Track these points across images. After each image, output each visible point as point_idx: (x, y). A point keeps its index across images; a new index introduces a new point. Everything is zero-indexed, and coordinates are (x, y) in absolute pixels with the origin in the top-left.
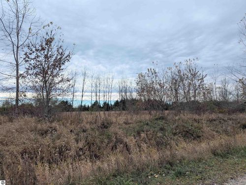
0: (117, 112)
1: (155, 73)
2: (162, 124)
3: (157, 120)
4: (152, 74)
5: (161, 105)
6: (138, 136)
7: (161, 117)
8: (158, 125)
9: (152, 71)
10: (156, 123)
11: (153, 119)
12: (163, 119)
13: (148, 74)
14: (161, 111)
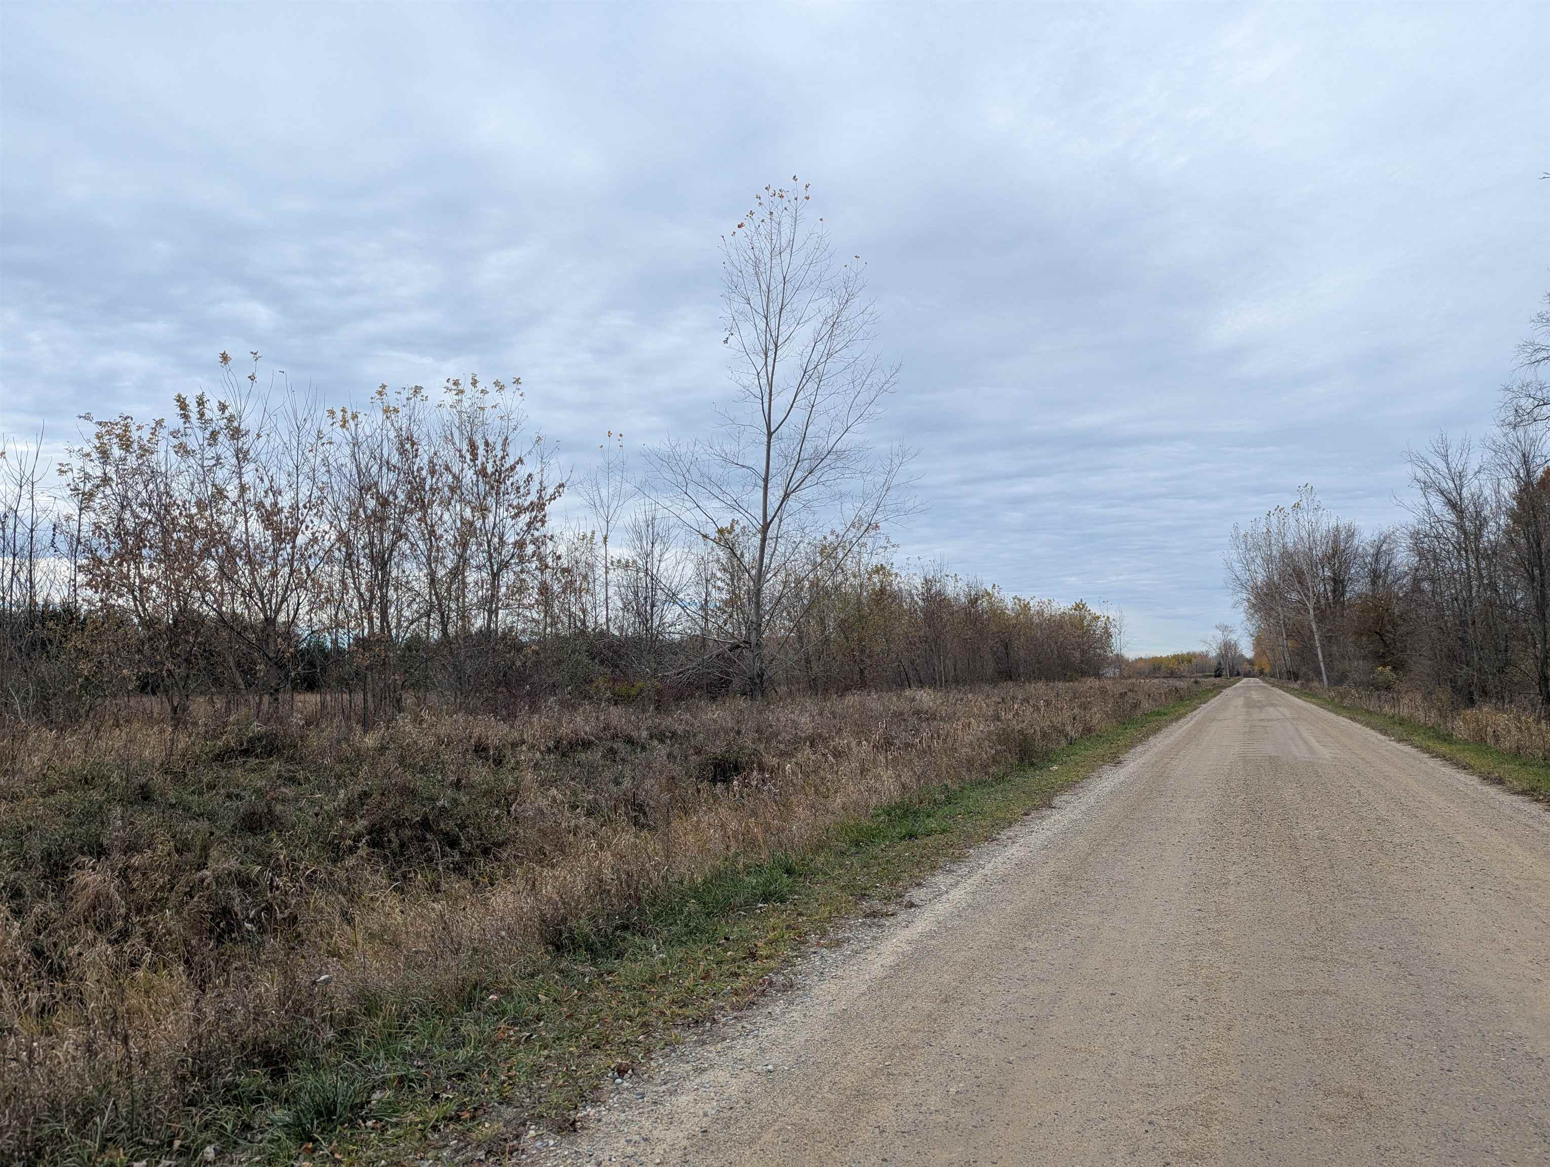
2: (260, 784)
3: (230, 758)
4: (214, 435)
5: (270, 659)
6: (51, 894)
7: (260, 739)
8: (229, 796)
9: (208, 415)
10: (215, 786)
11: (198, 756)
12: (271, 752)
13: (179, 431)
14: (266, 699)
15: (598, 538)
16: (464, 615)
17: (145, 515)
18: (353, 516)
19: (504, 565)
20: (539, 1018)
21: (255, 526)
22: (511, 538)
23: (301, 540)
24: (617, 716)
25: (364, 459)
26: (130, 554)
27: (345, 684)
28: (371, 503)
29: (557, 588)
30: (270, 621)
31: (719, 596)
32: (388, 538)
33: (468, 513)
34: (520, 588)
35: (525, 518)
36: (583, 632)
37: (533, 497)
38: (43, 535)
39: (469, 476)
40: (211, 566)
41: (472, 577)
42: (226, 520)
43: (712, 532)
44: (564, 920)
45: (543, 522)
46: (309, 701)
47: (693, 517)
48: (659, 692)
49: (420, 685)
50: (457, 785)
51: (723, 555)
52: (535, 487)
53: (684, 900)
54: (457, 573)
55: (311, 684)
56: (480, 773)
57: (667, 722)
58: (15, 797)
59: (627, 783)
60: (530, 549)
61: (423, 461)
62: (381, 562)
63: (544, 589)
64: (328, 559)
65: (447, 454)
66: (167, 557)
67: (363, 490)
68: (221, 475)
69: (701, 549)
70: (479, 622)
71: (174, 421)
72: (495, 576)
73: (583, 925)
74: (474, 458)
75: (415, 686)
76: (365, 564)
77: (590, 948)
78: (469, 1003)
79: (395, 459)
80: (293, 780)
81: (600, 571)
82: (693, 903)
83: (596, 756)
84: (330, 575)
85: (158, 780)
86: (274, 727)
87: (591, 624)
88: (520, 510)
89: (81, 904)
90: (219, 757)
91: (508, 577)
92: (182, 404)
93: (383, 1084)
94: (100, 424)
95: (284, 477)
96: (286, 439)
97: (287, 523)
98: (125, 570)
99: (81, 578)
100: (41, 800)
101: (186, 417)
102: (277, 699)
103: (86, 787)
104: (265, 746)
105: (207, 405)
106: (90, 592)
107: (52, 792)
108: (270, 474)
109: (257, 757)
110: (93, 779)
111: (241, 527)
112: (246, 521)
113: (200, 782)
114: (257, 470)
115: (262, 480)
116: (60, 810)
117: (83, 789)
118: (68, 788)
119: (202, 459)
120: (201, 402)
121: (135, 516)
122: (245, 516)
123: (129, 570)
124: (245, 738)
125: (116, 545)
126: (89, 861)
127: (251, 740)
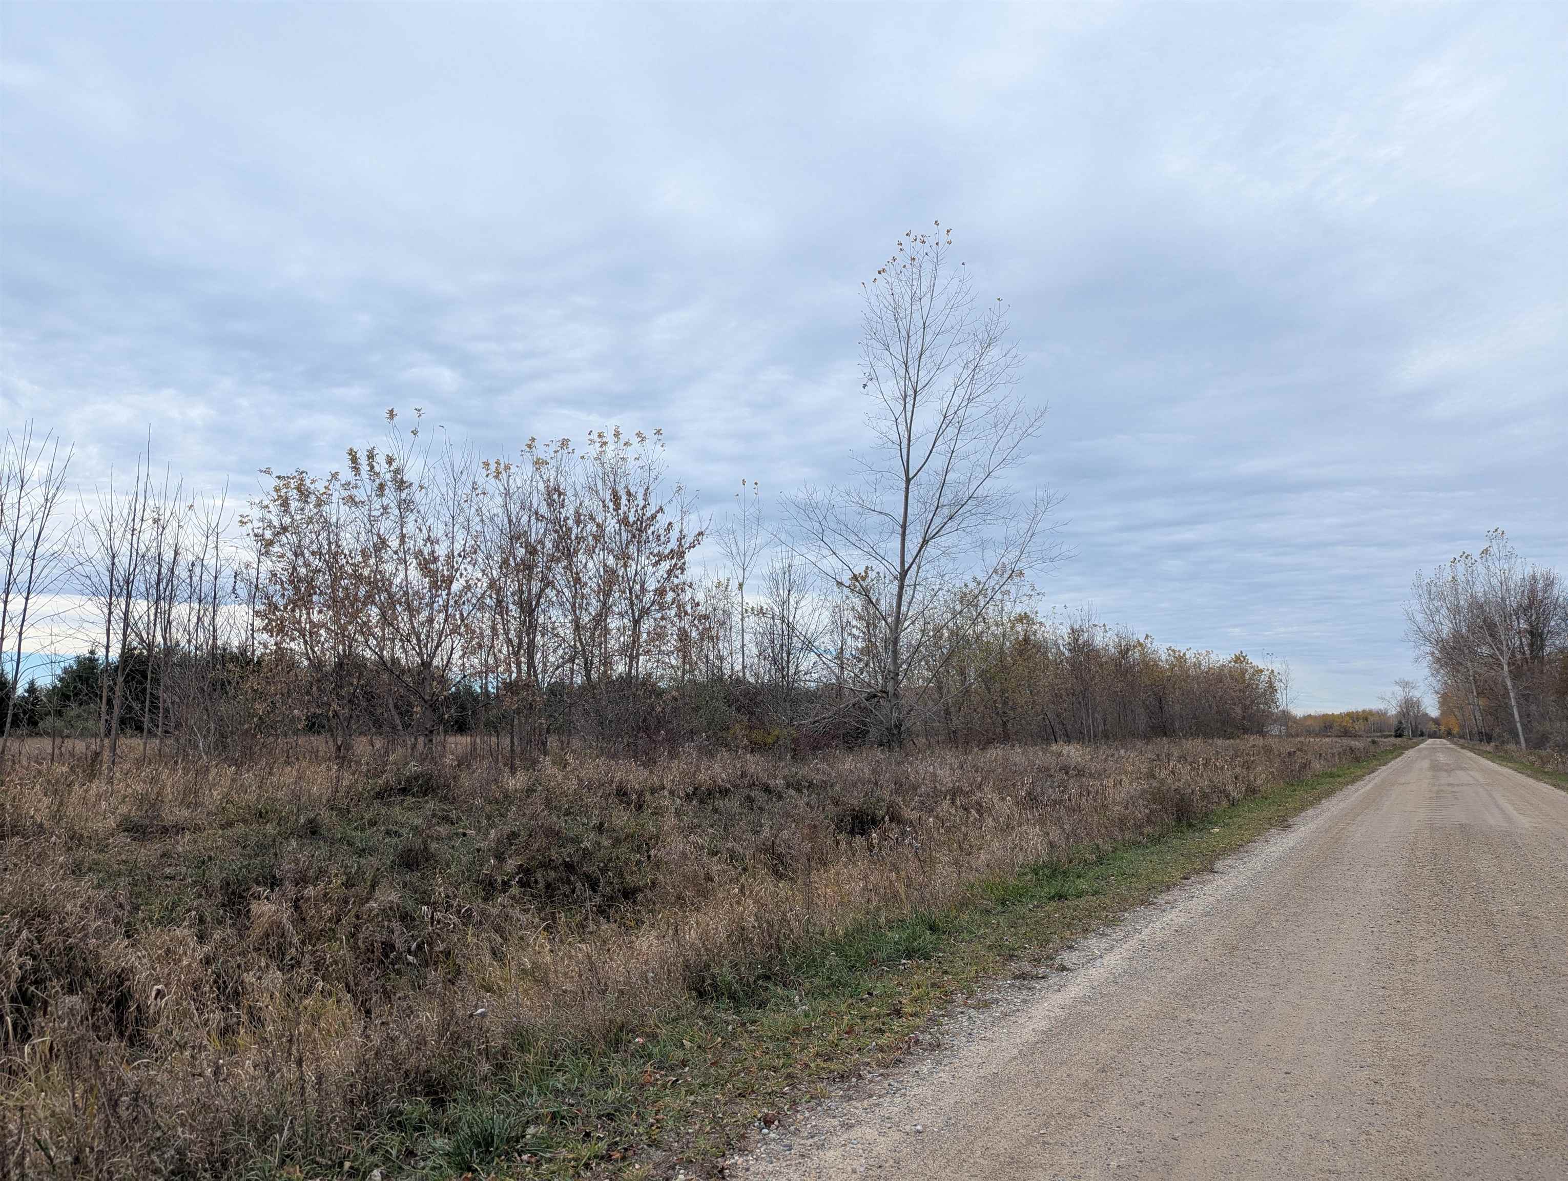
1: (401, 485)
2: (418, 821)
3: (390, 796)
4: (382, 487)
5: (426, 702)
6: (229, 922)
7: (416, 778)
8: (388, 833)
9: (377, 467)
10: (376, 822)
11: (361, 794)
12: (426, 791)
13: (349, 483)
14: (421, 740)
15: (734, 584)
16: (607, 661)
17: (316, 563)
18: (505, 562)
19: (645, 612)
20: (684, 1064)
21: (414, 574)
22: (652, 585)
23: (456, 587)
24: (755, 764)
25: (514, 508)
26: (302, 600)
27: (493, 727)
28: (521, 552)
29: (694, 634)
30: (426, 665)
31: (854, 644)
32: (536, 586)
33: (611, 561)
34: (659, 635)
35: (666, 565)
36: (720, 678)
37: (673, 545)
38: (226, 581)
39: (612, 525)
40: (374, 611)
41: (614, 623)
42: (389, 568)
43: (846, 578)
44: (707, 966)
45: (683, 570)
46: (459, 743)
47: (830, 563)
48: (795, 740)
49: (564, 730)
50: (600, 828)
51: (857, 602)
52: (674, 535)
53: (825, 954)
54: (600, 619)
55: (461, 727)
56: (622, 818)
57: (803, 771)
58: (197, 829)
59: (766, 832)
60: (670, 596)
61: (569, 511)
62: (528, 608)
63: (683, 636)
64: (480, 606)
65: (591, 504)
66: (334, 603)
67: (514, 538)
68: (385, 526)
69: (836, 597)
70: (620, 668)
71: (346, 474)
72: (636, 622)
73: (725, 973)
74: (617, 507)
75: (559, 731)
76: (514, 610)
77: (733, 997)
78: (616, 1044)
79: (544, 510)
80: (446, 819)
81: (736, 618)
82: (833, 958)
83: (732, 804)
84: (483, 621)
85: (326, 817)
86: (427, 767)
87: (727, 672)
88: (661, 557)
89: (257, 931)
90: (379, 795)
91: (647, 625)
92: (354, 459)
93: (537, 1120)
94: (279, 477)
95: (441, 527)
96: (444, 490)
97: (443, 570)
98: (297, 615)
99: (259, 623)
100: (220, 832)
101: (357, 470)
102: (431, 741)
103: (260, 820)
104: (421, 786)
105: (376, 459)
106: (265, 636)
107: (230, 824)
108: (428, 524)
109: (414, 796)
110: (267, 813)
111: (402, 575)
112: (406, 569)
113: (362, 818)
114: (416, 521)
115: (421, 530)
116: (237, 842)
117: (258, 822)
118: (244, 821)
119: (370, 510)
120: (371, 456)
121: (307, 565)
122: (406, 564)
123: (300, 616)
124: (403, 778)
125: (290, 593)
126: (264, 891)
127: (408, 780)
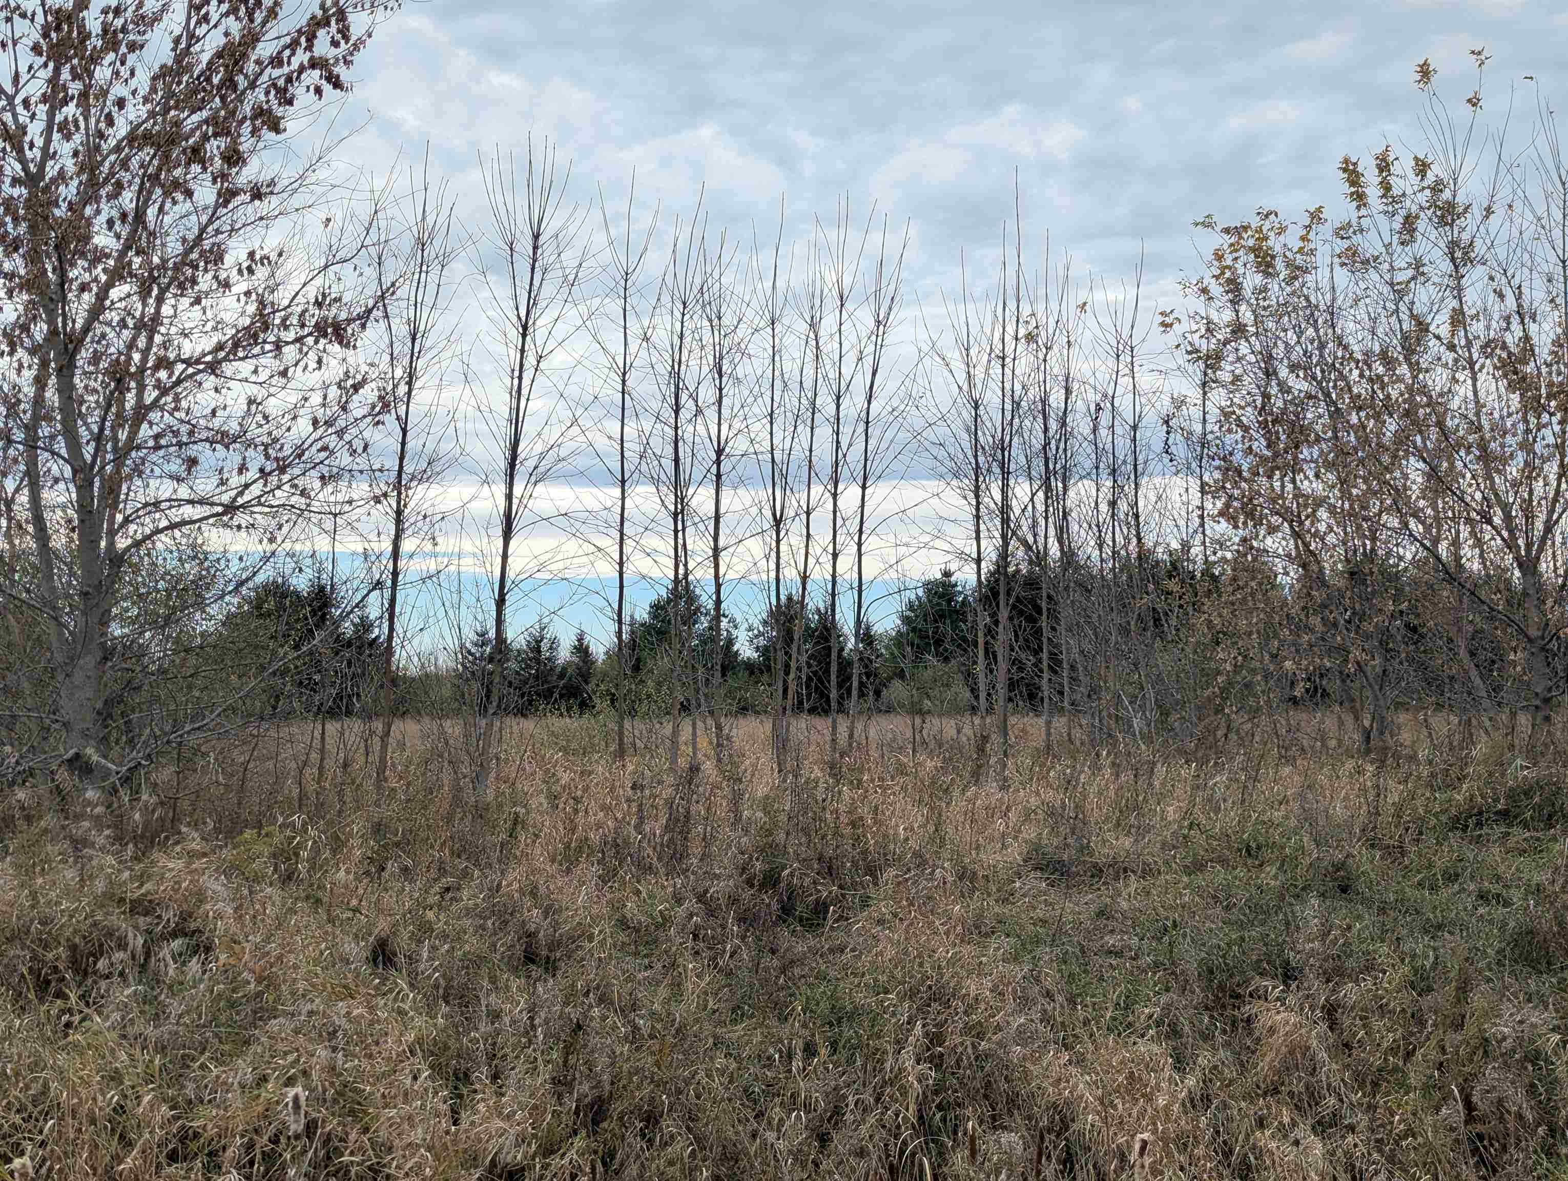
0: (949, 727)
2: (1539, 877)
3: (1479, 824)
4: (1409, 224)
5: (1530, 640)
7: (1528, 794)
8: (1483, 896)
9: (1398, 186)
10: (1457, 875)
11: (1422, 819)
12: (1550, 817)
14: (1524, 720)
21: (1491, 387)
30: (1529, 565)
38: (1152, 434)
40: (1415, 468)
42: (1438, 380)
66: (1340, 458)
68: (1424, 297)
71: (1340, 208)
89: (1267, 1061)
90: (1458, 824)
92: (1353, 175)
94: (1227, 231)
95: (1539, 283)
96: (1541, 210)
97: (1550, 373)
100: (1185, 879)
101: (1359, 198)
102: (1547, 719)
103: (1249, 862)
104: (1540, 807)
105: (1396, 169)
107: (1197, 867)
108: (1516, 282)
109: (1526, 826)
111: (1464, 390)
112: (1475, 380)
113: (1430, 866)
114: (1492, 278)
115: (1501, 296)
116: (1214, 897)
117: (1246, 864)
118: (1223, 861)
119: (1392, 269)
120: (1384, 165)
122: (1472, 368)
124: (1501, 791)
126: (1274, 988)
127: (1511, 795)
